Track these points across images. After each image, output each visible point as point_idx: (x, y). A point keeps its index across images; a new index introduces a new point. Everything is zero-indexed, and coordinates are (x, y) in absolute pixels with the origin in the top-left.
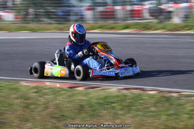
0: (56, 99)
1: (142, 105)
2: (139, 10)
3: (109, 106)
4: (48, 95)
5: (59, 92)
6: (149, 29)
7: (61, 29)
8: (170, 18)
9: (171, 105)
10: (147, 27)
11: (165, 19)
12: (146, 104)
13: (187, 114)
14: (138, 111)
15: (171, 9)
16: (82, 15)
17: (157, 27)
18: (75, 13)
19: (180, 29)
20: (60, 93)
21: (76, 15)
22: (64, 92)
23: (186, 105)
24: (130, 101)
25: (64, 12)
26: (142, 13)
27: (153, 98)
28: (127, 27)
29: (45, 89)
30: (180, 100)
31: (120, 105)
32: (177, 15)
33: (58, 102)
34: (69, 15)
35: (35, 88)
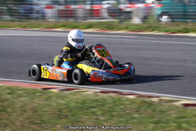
0: (32, 102)
1: (124, 111)
2: (98, 10)
3: (88, 111)
4: (23, 97)
5: (34, 93)
6: (112, 29)
7: (24, 27)
8: (131, 18)
9: (154, 111)
10: (109, 27)
11: (125, 19)
12: (127, 110)
13: (174, 122)
14: (120, 117)
15: (128, 10)
16: (43, 13)
17: (120, 27)
18: (37, 11)
19: (143, 30)
20: (36, 95)
21: (38, 13)
22: (38, 94)
23: (171, 112)
24: (110, 106)
25: (25, 10)
26: (101, 13)
27: (134, 103)
28: (90, 27)
29: (20, 90)
30: (162, 105)
31: (100, 111)
32: (137, 16)
33: (35, 105)
34: (32, 13)
35: (8, 88)
